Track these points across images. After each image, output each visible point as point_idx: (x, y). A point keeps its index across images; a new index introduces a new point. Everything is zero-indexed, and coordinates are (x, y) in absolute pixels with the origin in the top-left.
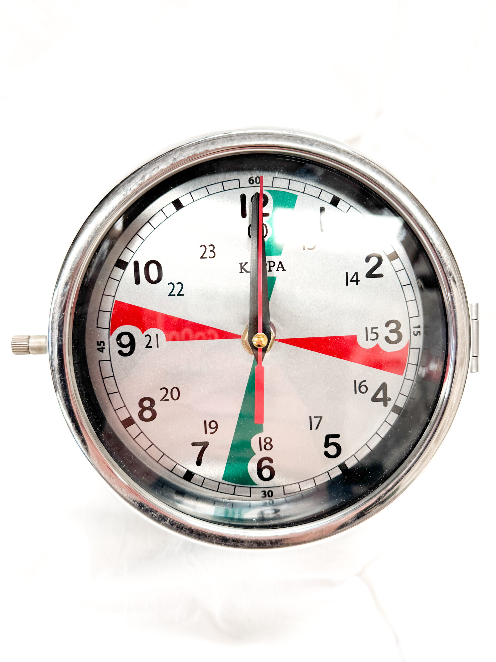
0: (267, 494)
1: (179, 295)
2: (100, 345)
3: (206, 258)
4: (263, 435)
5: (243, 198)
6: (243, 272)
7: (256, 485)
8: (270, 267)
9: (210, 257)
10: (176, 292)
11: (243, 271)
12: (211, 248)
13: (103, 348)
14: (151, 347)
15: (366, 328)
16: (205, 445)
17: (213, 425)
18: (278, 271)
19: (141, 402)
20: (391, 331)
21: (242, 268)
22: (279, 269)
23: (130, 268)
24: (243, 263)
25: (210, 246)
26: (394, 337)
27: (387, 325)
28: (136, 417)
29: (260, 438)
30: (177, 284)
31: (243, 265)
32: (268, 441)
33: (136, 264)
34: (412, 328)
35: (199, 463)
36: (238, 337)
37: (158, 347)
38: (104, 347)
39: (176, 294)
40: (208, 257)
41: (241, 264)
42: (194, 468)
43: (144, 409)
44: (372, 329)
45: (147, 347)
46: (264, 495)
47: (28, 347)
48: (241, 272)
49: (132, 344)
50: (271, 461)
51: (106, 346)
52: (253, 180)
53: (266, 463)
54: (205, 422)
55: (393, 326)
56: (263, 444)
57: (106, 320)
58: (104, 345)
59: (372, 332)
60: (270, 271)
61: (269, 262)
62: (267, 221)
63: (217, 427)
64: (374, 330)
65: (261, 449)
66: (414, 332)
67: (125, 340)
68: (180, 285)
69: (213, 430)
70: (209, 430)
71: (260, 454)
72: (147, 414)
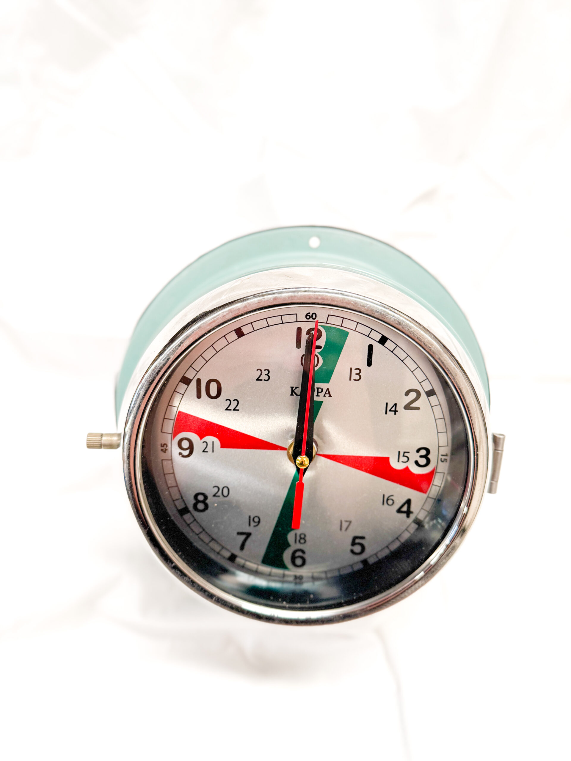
0: (297, 577)
1: (234, 410)
2: (163, 447)
3: (261, 380)
4: (298, 532)
5: (299, 330)
6: (293, 395)
7: (290, 569)
8: (318, 392)
9: (265, 380)
10: (232, 407)
11: (293, 394)
12: (267, 372)
13: (166, 450)
14: (207, 452)
15: (399, 452)
16: (248, 535)
17: (256, 520)
18: (325, 396)
19: (196, 497)
20: (421, 456)
21: (293, 391)
22: (326, 395)
23: (194, 384)
24: (294, 387)
25: (265, 370)
26: (423, 461)
27: (418, 451)
28: (191, 508)
29: (296, 534)
30: (234, 400)
31: (294, 389)
32: (303, 536)
33: (199, 381)
34: (440, 455)
35: (242, 548)
36: (284, 449)
37: (213, 452)
38: (167, 448)
39: (232, 409)
40: (263, 380)
41: (292, 388)
42: (237, 552)
43: (197, 502)
44: (405, 452)
45: (204, 451)
46: (295, 579)
47: (101, 443)
48: (292, 395)
49: (191, 448)
50: (303, 552)
51: (169, 448)
52: (309, 316)
53: (299, 554)
54: (250, 517)
55: (423, 452)
56: (298, 538)
57: (169, 426)
58: (167, 446)
59: (404, 456)
60: (318, 395)
61: (318, 388)
62: (319, 353)
63: (259, 522)
64: (406, 454)
65: (296, 543)
66: (441, 459)
67: (185, 444)
68: (236, 402)
69: (256, 524)
70: (253, 524)
71: (294, 546)
72: (201, 506)
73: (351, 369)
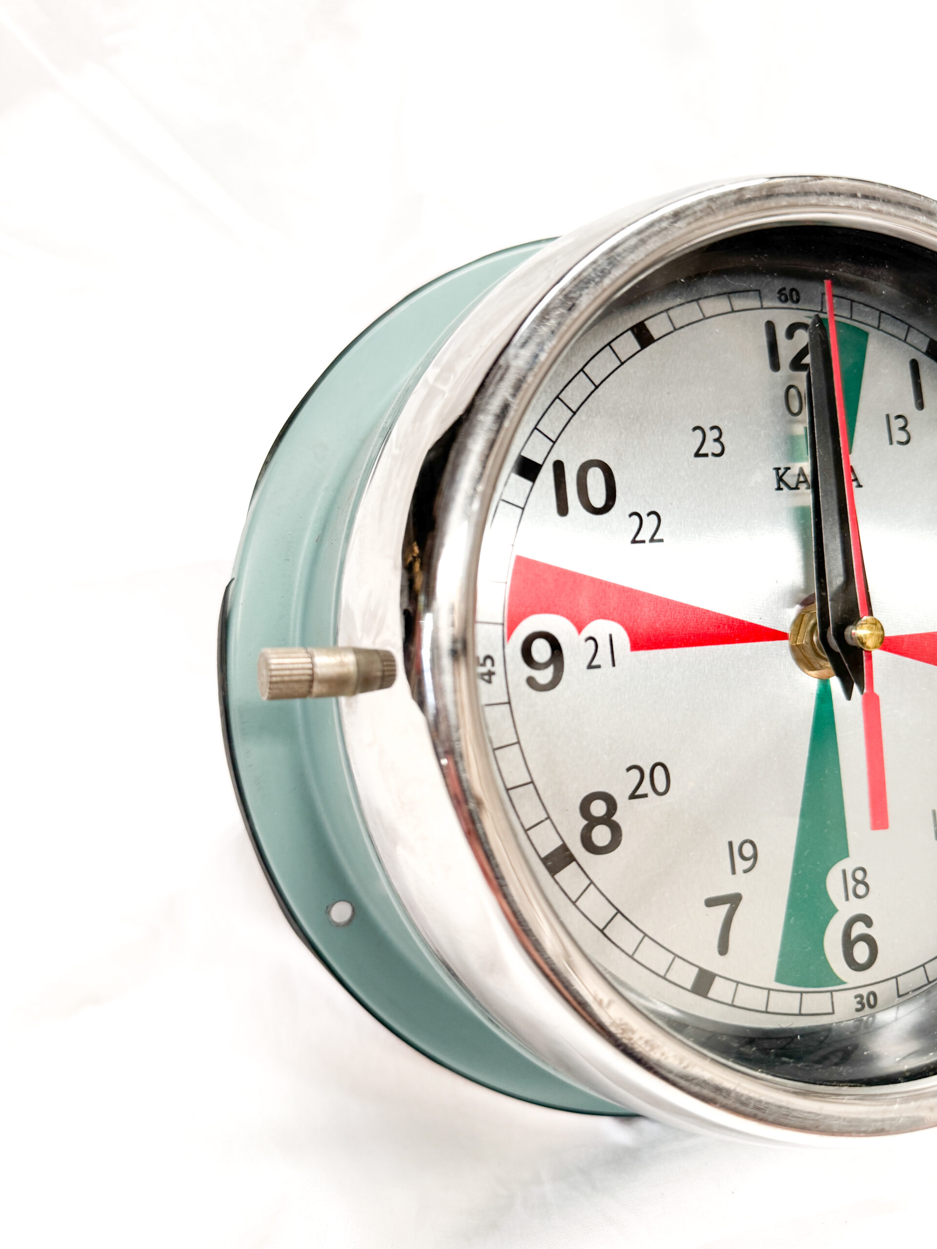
0: (865, 1001)
1: (652, 540)
2: (484, 665)
3: (706, 455)
4: (848, 864)
5: (770, 328)
6: (782, 489)
7: (844, 983)
9: (714, 455)
10: (645, 535)
11: (782, 486)
12: (716, 434)
13: (491, 674)
14: (599, 667)
16: (734, 900)
17: (748, 850)
19: (585, 807)
21: (780, 479)
23: (546, 476)
24: (779, 469)
25: (712, 428)
28: (576, 848)
29: (844, 872)
30: (649, 514)
31: (781, 472)
32: (859, 875)
33: (559, 467)
35: (723, 948)
36: (782, 636)
37: (614, 665)
38: (493, 669)
39: (647, 539)
40: (710, 455)
41: (777, 469)
42: (713, 962)
43: (592, 822)
45: (590, 667)
46: (859, 1006)
47: (312, 675)
48: (779, 489)
49: (557, 661)
50: (868, 921)
51: (498, 668)
52: (786, 295)
53: (859, 929)
54: (731, 844)
56: (851, 883)
57: (494, 603)
58: (493, 665)
63: (755, 856)
65: (847, 898)
67: (541, 650)
68: (654, 517)
69: (749, 864)
70: (741, 865)
71: (846, 909)
72: (601, 835)
73: (888, 416)
